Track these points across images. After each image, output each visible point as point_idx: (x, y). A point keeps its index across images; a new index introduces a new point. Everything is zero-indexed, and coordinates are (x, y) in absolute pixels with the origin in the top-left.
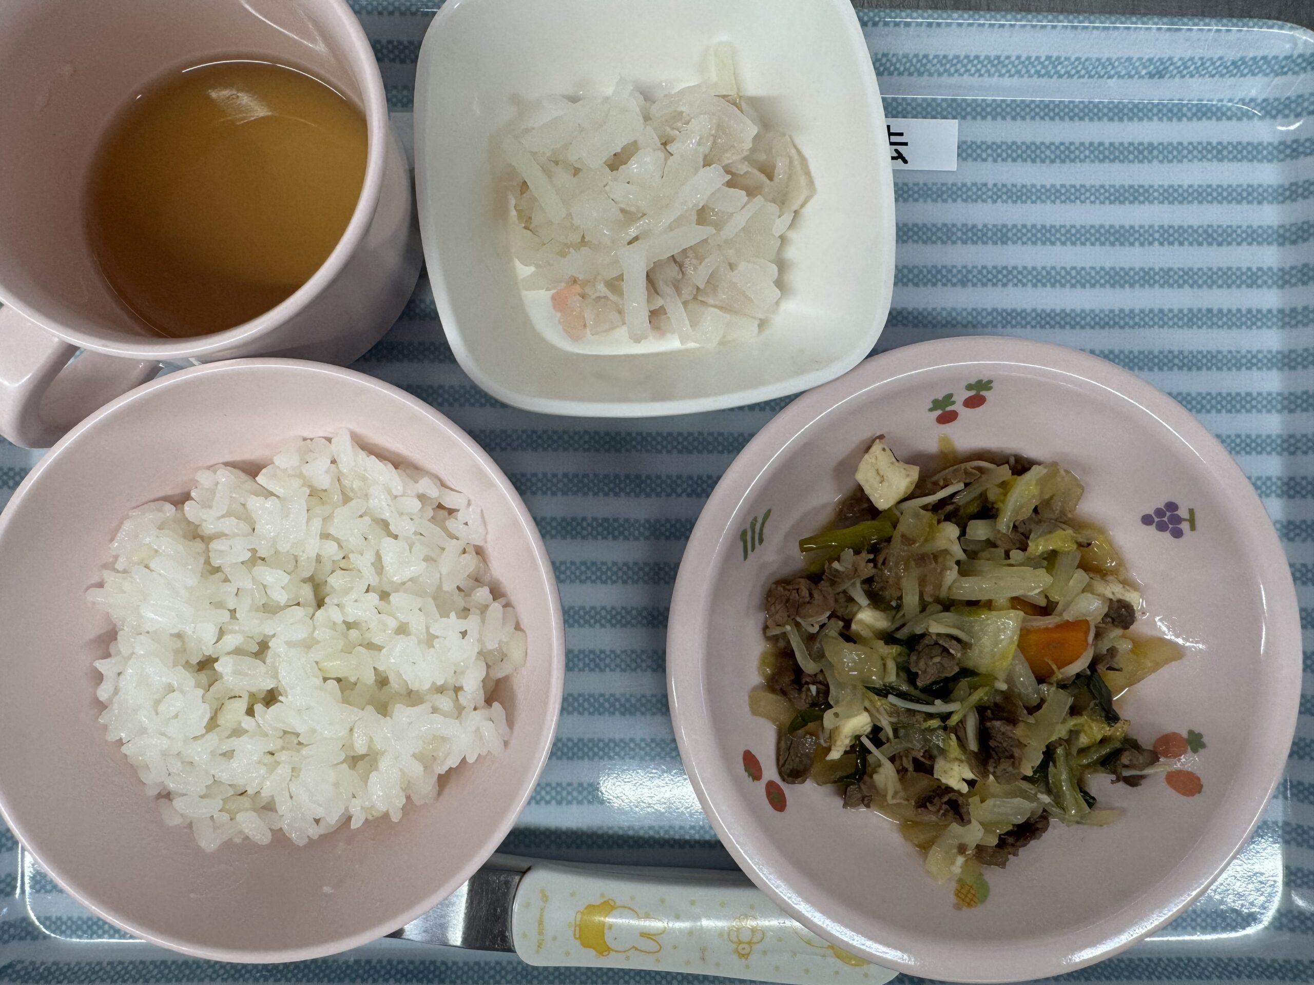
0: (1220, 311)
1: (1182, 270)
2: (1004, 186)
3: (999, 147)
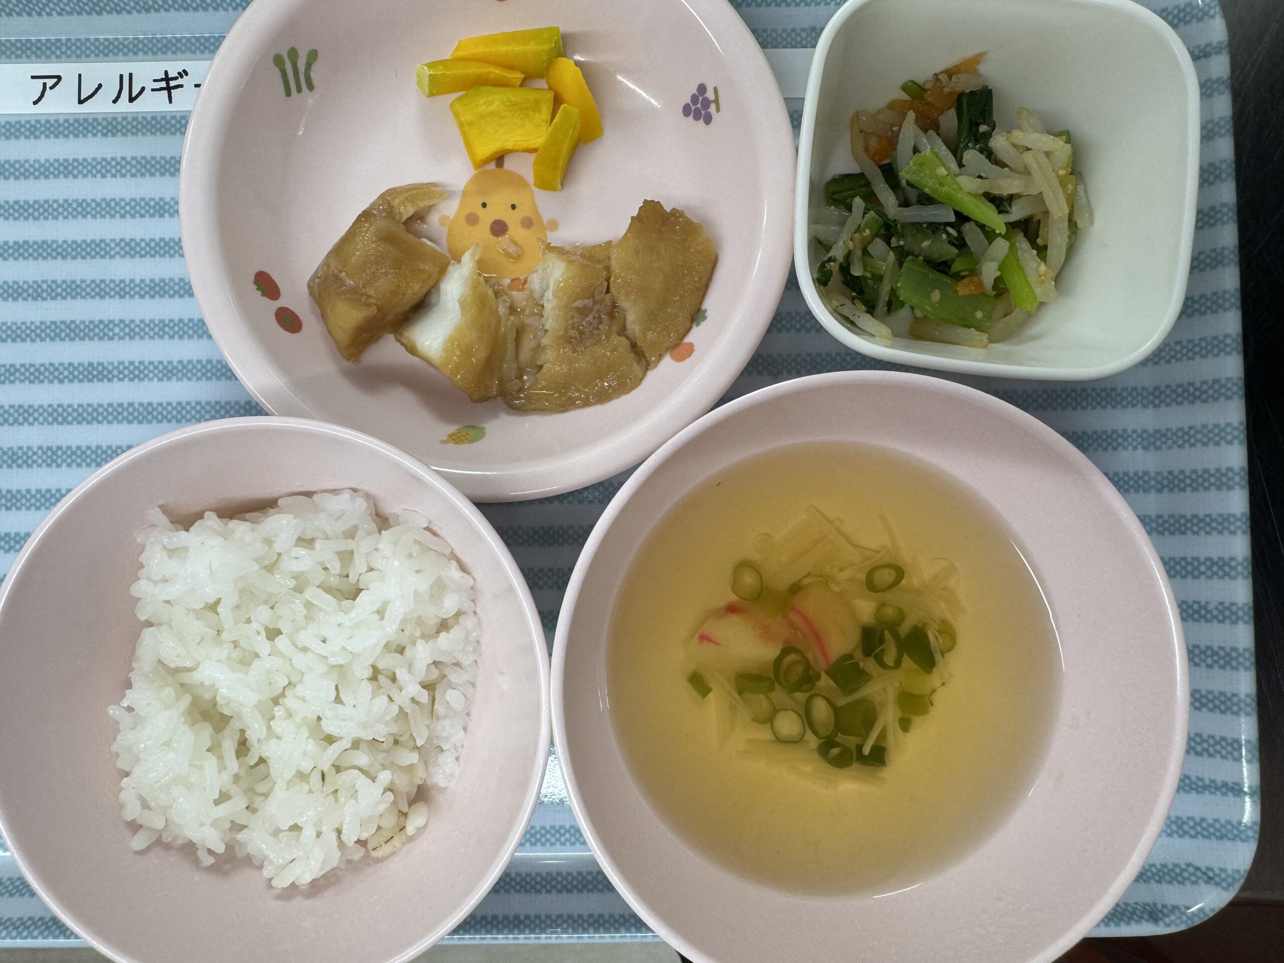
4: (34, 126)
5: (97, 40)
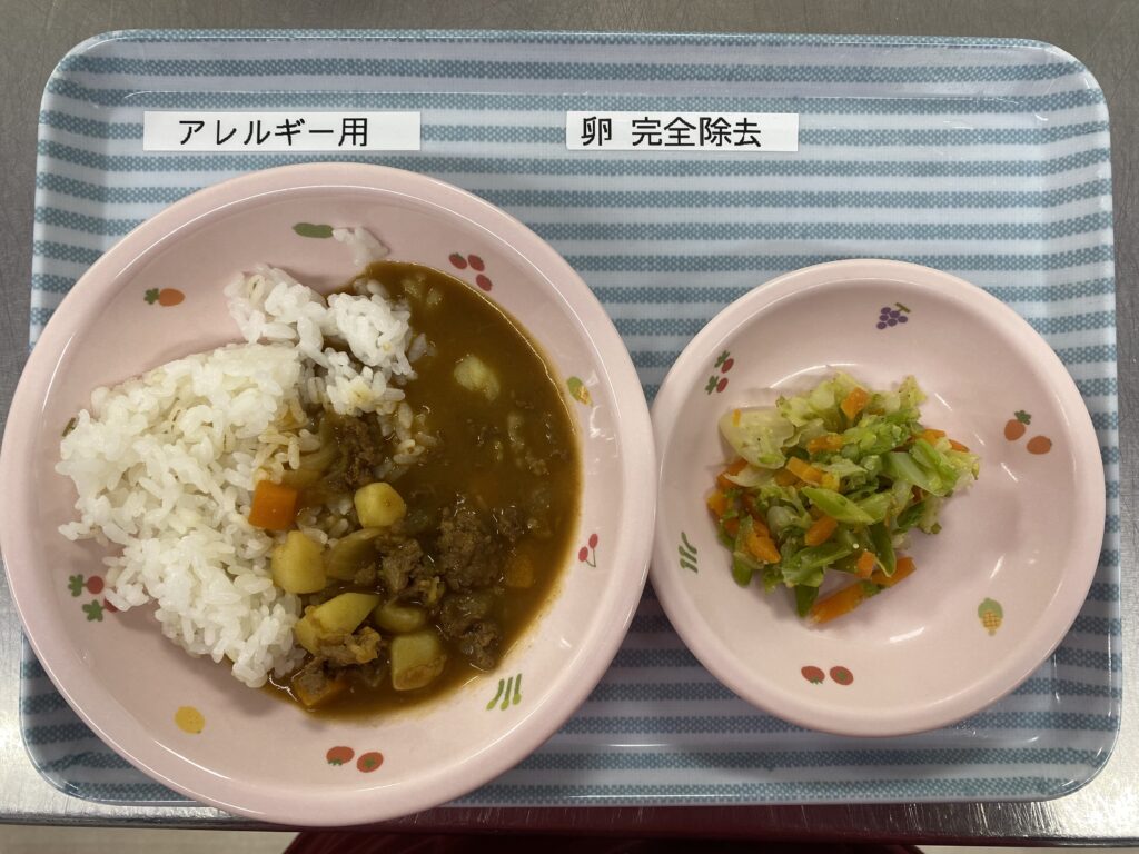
0: (1000, 257)
1: (970, 225)
2: (834, 162)
3: (830, 133)
4: (181, 161)
5: (233, 94)
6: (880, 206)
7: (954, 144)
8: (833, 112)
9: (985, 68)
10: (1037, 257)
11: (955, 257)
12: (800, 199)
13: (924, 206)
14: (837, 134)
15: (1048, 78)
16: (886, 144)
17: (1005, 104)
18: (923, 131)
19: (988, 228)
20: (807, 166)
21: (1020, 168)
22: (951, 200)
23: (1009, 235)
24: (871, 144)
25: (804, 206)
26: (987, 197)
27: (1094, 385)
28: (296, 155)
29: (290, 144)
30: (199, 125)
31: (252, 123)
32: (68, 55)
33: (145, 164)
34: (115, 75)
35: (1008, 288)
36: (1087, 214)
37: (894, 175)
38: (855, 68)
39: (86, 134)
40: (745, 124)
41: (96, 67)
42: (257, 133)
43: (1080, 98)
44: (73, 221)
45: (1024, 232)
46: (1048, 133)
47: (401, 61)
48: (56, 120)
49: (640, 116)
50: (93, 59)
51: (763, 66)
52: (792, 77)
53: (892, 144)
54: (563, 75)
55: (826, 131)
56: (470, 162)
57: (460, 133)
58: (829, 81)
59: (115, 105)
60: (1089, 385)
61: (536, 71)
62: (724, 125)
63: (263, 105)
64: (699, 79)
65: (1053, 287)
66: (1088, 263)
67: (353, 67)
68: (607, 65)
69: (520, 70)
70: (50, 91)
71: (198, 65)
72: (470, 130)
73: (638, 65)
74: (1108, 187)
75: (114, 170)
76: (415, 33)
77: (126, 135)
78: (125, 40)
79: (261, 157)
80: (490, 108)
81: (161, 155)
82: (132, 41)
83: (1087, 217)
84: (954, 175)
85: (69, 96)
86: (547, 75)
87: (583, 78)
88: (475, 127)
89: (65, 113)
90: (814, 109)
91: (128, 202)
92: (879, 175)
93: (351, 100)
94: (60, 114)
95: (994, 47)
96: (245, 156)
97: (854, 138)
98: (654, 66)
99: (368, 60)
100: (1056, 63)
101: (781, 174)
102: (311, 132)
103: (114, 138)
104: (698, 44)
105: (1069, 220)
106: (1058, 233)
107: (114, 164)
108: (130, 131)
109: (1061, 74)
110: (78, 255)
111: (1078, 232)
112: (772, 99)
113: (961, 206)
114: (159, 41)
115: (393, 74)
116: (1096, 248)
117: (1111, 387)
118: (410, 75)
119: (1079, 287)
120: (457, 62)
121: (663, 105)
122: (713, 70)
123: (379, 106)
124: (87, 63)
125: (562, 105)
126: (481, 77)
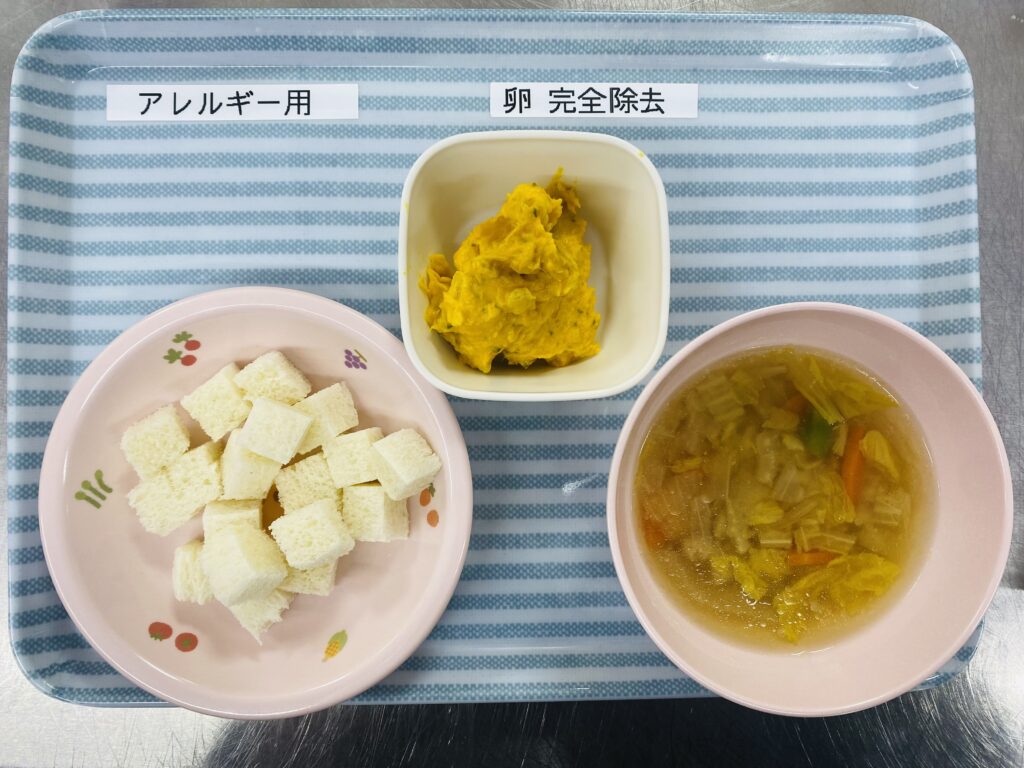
0: (877, 211)
1: (851, 183)
2: (730, 127)
3: (726, 101)
6: (771, 166)
7: (836, 111)
8: (729, 82)
9: (863, 42)
10: (910, 211)
11: (838, 211)
12: (700, 161)
13: (810, 166)
14: (733, 102)
15: (920, 50)
16: (776, 111)
17: (881, 74)
18: (809, 99)
19: (867, 186)
20: (706, 131)
21: (895, 132)
22: (834, 160)
23: (886, 192)
24: (762, 111)
25: (704, 166)
26: (866, 157)
27: (960, 324)
28: (246, 124)
29: (241, 113)
30: (157, 97)
31: (205, 95)
32: (35, 33)
33: (109, 133)
34: (79, 52)
35: (884, 239)
36: (954, 172)
37: (783, 138)
38: (748, 42)
39: (54, 106)
40: (651, 93)
41: (62, 45)
42: (210, 105)
43: (947, 68)
44: (45, 186)
45: (898, 189)
46: (920, 100)
47: (340, 38)
48: (27, 93)
49: (556, 86)
50: (59, 37)
51: (666, 41)
52: (692, 51)
53: (782, 111)
54: (487, 50)
55: (722, 99)
56: (404, 129)
57: (394, 103)
58: (725, 54)
59: (79, 79)
60: (956, 324)
61: (462, 46)
62: (631, 94)
63: (215, 79)
64: (609, 53)
65: (924, 238)
66: (955, 215)
67: (297, 43)
68: (526, 40)
69: (448, 46)
70: (21, 67)
71: (155, 42)
72: (403, 100)
73: (554, 41)
74: (972, 147)
75: (81, 138)
76: (352, 12)
77: (91, 106)
78: (88, 20)
79: (215, 126)
80: (421, 80)
81: (123, 124)
82: (94, 20)
83: (954, 174)
84: (837, 138)
85: (37, 71)
86: (473, 50)
87: (504, 52)
88: (407, 97)
89: (34, 86)
90: (711, 79)
91: (94, 168)
92: (770, 138)
93: (295, 73)
94: (30, 88)
95: (872, 23)
96: (200, 125)
97: (748, 105)
98: (568, 41)
99: (310, 37)
100: (926, 37)
101: (683, 138)
102: (259, 102)
103: (80, 109)
104: (608, 20)
105: (938, 178)
106: (929, 189)
107: (81, 133)
108: (94, 103)
109: (931, 47)
110: (50, 216)
111: (947, 188)
112: (675, 71)
113: (843, 166)
114: (119, 20)
115: (333, 49)
116: (962, 202)
117: (975, 325)
118: (348, 50)
119: (947, 237)
120: (391, 38)
121: (576, 76)
122: (621, 45)
123: (321, 79)
124: (52, 41)
125: (485, 76)
126: (413, 51)
